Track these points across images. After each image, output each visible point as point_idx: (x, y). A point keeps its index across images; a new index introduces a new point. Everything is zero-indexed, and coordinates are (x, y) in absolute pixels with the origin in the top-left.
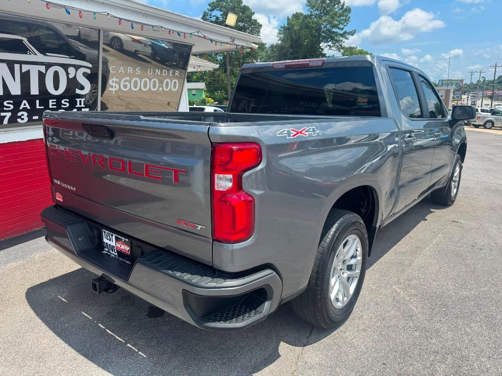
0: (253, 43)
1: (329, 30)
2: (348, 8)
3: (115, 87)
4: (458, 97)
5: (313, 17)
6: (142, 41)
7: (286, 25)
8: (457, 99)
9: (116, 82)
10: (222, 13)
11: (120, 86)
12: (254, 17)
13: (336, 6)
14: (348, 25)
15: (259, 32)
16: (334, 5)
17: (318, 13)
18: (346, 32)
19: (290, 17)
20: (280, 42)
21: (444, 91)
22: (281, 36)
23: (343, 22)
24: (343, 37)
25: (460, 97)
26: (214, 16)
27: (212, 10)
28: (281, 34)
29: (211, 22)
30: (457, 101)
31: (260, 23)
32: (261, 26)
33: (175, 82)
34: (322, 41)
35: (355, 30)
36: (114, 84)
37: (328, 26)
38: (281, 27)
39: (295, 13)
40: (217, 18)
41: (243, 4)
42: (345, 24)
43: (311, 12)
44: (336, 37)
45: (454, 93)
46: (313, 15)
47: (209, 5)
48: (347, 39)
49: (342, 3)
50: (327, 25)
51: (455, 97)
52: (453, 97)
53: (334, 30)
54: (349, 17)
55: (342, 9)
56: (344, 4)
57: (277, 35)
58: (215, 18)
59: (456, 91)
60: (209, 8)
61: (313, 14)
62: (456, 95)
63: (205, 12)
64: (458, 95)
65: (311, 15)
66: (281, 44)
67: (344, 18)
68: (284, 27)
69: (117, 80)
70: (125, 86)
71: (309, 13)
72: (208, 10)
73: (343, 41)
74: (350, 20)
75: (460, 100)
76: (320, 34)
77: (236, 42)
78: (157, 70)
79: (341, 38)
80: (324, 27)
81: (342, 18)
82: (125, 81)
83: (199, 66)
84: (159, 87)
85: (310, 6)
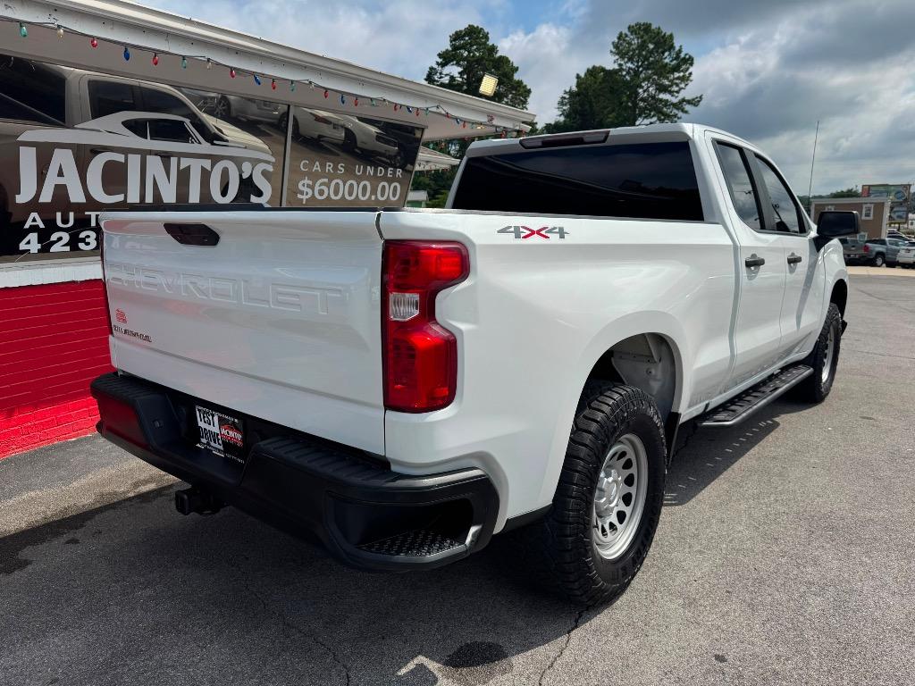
0: (523, 122)
1: (653, 97)
2: (687, 57)
3: (307, 193)
4: (900, 217)
5: (624, 73)
6: (330, 119)
7: (575, 89)
8: (899, 220)
9: (308, 186)
10: (460, 69)
11: (313, 191)
12: (516, 77)
13: (666, 54)
14: (687, 87)
15: (525, 102)
16: (663, 53)
17: (631, 66)
18: (683, 100)
19: (582, 75)
20: (562, 119)
21: (872, 206)
22: (564, 108)
23: (677, 81)
24: (678, 109)
25: (904, 216)
26: (446, 75)
27: (443, 65)
28: (566, 105)
29: (442, 85)
30: (899, 223)
31: (528, 87)
32: (529, 91)
33: (395, 187)
34: (640, 116)
35: (701, 97)
36: (305, 189)
37: (651, 89)
38: (566, 93)
39: (591, 67)
40: (452, 78)
41: (498, 55)
42: (682, 86)
43: (620, 65)
44: (665, 109)
45: (892, 208)
46: (623, 70)
47: (440, 55)
48: (686, 112)
49: (677, 48)
50: (648, 87)
51: (894, 216)
52: (890, 217)
53: (663, 96)
54: (690, 74)
55: (676, 58)
56: (680, 51)
57: (557, 106)
58: (448, 78)
59: (897, 206)
60: (440, 60)
61: (624, 67)
62: (897, 214)
63: (431, 68)
64: (899, 214)
65: (621, 70)
66: (565, 121)
67: (682, 74)
68: (571, 93)
69: (310, 183)
70: (321, 193)
71: (616, 67)
72: (438, 63)
73: (679, 116)
74: (691, 78)
75: (904, 223)
76: (635, 105)
77: (495, 122)
78: (369, 167)
79: (675, 111)
80: (644, 91)
81: (677, 75)
82: (321, 185)
83: (427, 162)
84: (371, 194)
85: (618, 54)
